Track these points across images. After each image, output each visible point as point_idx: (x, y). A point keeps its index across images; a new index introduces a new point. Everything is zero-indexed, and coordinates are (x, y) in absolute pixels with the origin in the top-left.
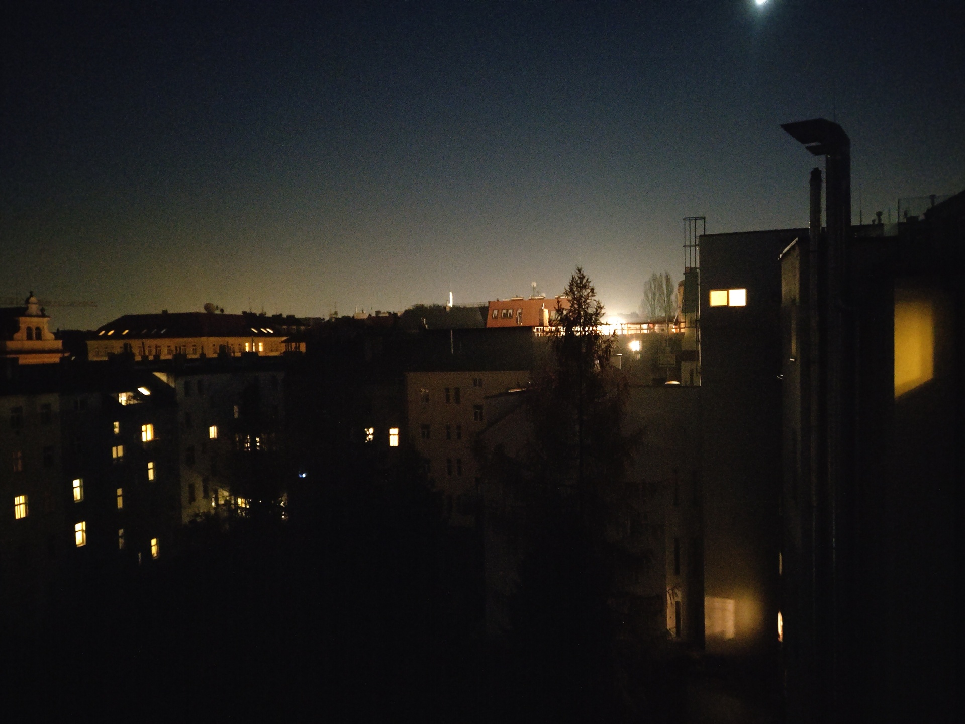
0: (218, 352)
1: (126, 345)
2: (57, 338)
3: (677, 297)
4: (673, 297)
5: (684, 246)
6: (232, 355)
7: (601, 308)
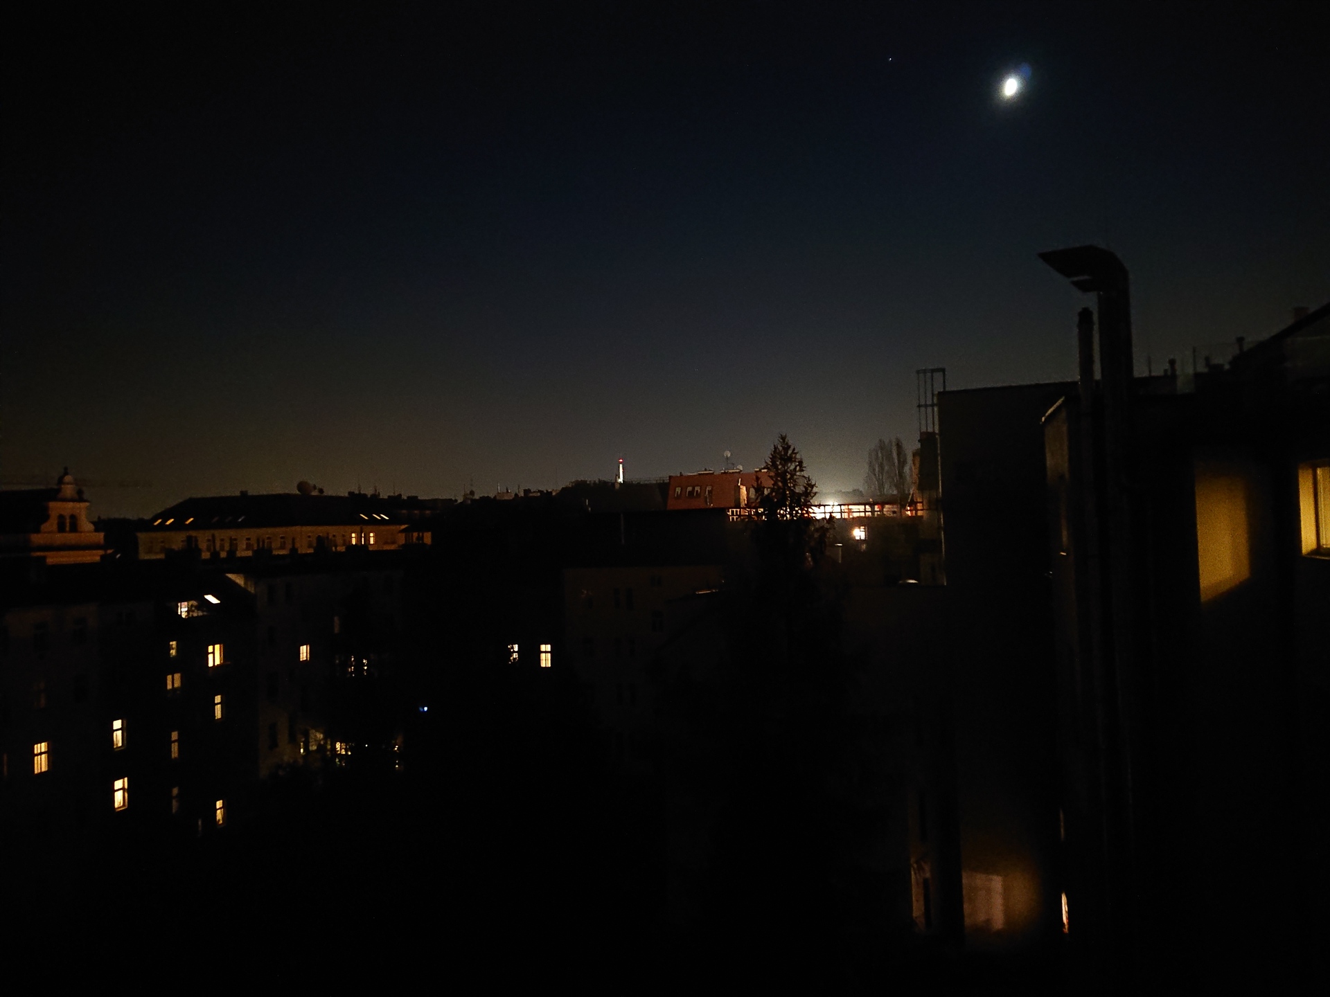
0: (315, 545)
1: (189, 538)
2: (97, 530)
3: (911, 470)
4: (907, 469)
5: (919, 406)
6: (334, 548)
7: (812, 486)
